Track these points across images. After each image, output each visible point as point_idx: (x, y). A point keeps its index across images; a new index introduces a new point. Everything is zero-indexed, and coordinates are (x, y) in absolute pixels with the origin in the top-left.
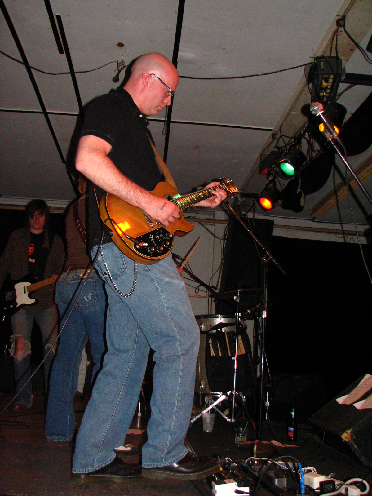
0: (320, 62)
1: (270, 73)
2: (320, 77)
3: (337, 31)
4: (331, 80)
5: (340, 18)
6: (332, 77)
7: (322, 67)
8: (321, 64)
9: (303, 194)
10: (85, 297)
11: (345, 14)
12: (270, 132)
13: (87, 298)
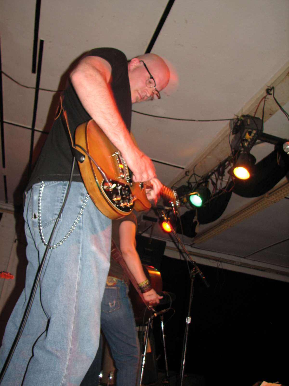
0: (247, 119)
1: (213, 120)
2: (246, 130)
3: (265, 98)
4: (253, 135)
5: (269, 88)
6: (254, 132)
7: (248, 123)
8: (247, 120)
9: (198, 223)
10: (110, 304)
11: (274, 86)
12: (182, 170)
13: (112, 304)
